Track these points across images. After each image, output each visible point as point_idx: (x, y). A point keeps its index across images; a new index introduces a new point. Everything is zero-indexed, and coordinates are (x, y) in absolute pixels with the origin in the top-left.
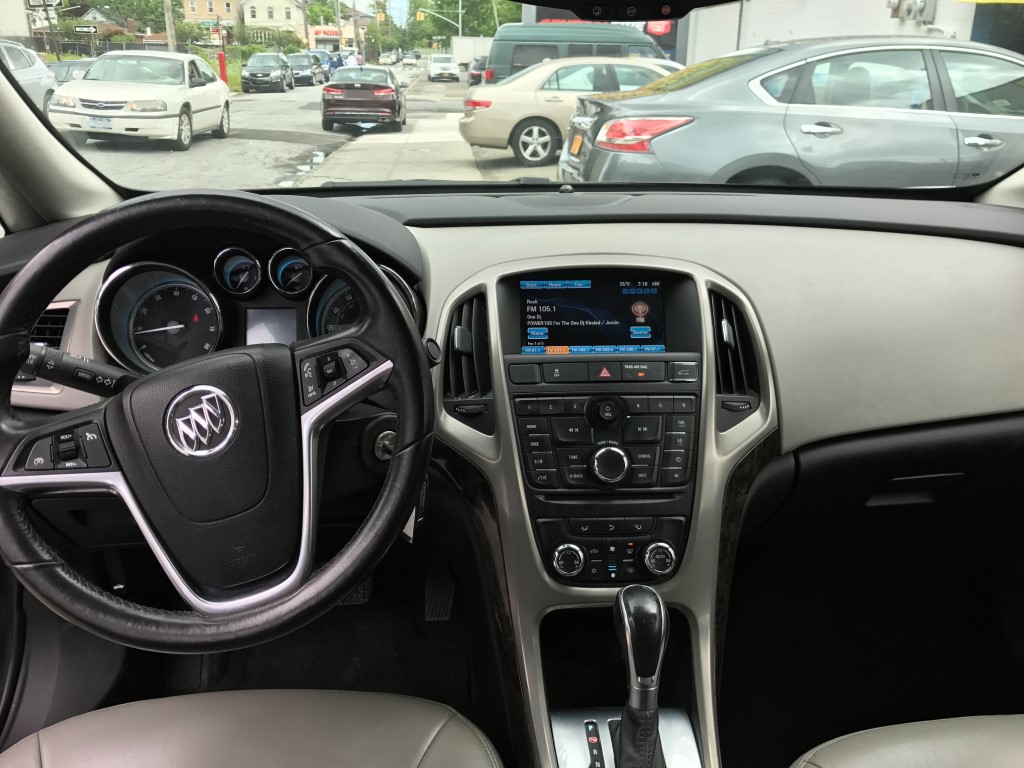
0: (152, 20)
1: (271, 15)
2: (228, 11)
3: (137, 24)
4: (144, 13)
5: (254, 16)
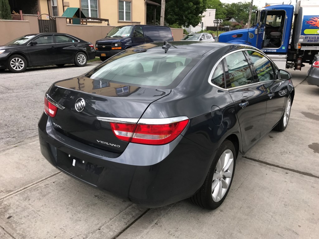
3: (244, 22)
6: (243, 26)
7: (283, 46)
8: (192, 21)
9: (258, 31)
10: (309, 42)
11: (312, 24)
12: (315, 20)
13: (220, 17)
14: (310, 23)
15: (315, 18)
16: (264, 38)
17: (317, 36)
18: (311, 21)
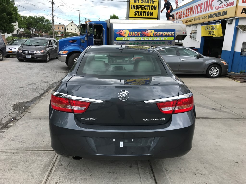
0: (45, 30)
1: (72, 29)
2: (62, 29)
3: (42, 31)
4: (43, 29)
5: (68, 30)
6: (42, 34)
8: (8, 28)
9: (87, 38)
11: (120, 34)
12: (121, 32)
13: (23, 26)
14: (119, 34)
16: (94, 43)
17: (123, 42)
18: (119, 32)
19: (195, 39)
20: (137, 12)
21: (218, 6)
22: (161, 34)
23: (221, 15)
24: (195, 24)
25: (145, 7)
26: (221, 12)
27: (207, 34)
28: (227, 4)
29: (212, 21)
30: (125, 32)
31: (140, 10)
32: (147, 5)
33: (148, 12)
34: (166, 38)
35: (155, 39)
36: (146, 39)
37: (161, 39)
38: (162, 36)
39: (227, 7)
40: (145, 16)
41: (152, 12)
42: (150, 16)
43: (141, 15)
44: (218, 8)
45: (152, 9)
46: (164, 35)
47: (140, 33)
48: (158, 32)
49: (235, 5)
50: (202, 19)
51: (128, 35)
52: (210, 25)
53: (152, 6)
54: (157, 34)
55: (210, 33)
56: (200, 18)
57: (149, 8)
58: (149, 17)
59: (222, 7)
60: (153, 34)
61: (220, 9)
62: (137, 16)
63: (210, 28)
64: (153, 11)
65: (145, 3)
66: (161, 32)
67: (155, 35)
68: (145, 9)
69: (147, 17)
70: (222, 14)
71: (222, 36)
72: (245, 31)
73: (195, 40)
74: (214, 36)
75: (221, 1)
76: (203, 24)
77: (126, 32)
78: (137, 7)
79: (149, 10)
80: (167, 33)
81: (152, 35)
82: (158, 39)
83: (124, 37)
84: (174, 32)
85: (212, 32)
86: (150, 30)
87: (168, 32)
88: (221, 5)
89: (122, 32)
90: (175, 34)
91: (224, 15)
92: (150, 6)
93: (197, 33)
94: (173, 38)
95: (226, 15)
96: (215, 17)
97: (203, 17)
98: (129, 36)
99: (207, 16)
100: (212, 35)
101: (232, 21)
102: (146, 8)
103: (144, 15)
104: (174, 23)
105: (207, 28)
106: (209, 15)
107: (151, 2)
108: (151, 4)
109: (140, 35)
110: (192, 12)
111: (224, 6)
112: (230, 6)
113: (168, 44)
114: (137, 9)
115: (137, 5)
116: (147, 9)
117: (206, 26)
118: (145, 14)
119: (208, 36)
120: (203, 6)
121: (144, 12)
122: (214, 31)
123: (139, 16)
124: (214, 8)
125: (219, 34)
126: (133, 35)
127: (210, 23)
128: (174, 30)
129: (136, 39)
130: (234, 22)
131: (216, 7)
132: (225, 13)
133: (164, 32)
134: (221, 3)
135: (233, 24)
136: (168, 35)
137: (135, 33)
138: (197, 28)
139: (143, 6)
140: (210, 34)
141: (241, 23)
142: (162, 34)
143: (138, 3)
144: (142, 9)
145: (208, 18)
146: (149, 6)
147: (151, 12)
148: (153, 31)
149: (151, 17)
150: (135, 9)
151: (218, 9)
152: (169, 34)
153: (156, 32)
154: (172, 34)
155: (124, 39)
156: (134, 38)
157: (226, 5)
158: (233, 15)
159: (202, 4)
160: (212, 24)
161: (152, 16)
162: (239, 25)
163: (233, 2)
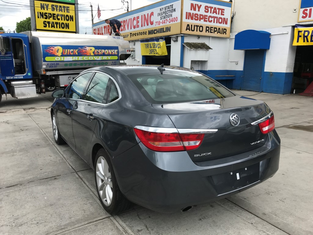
7: (28, 72)
10: (50, 68)
12: (51, 49)
14: (49, 52)
15: (51, 48)
16: (14, 65)
17: (55, 63)
18: (48, 50)
19: (135, 58)
20: (47, 23)
21: (159, 21)
22: (102, 52)
23: (164, 32)
24: (132, 41)
25: (57, 16)
26: (164, 28)
27: (147, 53)
28: (170, 19)
29: (154, 38)
30: (57, 49)
31: (51, 20)
32: (60, 15)
33: (63, 23)
34: (109, 58)
35: (96, 58)
36: (85, 58)
37: (104, 59)
38: (104, 55)
39: (170, 22)
40: (58, 29)
41: (68, 24)
42: (66, 28)
43: (53, 28)
44: (159, 23)
45: (68, 20)
46: (106, 54)
47: (77, 51)
48: (99, 50)
49: (179, 21)
50: (141, 35)
51: (62, 53)
52: (151, 43)
53: (67, 16)
54: (98, 52)
55: (151, 51)
56: (138, 34)
57: (63, 18)
58: (65, 30)
59: (165, 23)
60: (94, 52)
61: (161, 25)
62: (47, 28)
63: (152, 45)
64: (69, 22)
65: (57, 11)
66: (102, 50)
67: (96, 53)
68: (59, 19)
69: (61, 29)
70: (165, 30)
71: (166, 54)
72: (192, 49)
73: (135, 60)
74: (157, 55)
75: (162, 16)
76: (142, 41)
77: (59, 49)
78: (47, 16)
79: (63, 21)
80: (109, 50)
81: (92, 54)
82: (99, 58)
83: (57, 56)
84: (117, 50)
85: (154, 50)
86: (89, 48)
87: (111, 50)
88: (162, 20)
89: (53, 50)
90: (118, 52)
91: (168, 31)
92: (64, 15)
93: (135, 51)
94: (116, 58)
95: (170, 31)
96: (157, 33)
97: (141, 32)
98: (63, 55)
99: (146, 32)
100: (154, 53)
101: (177, 39)
102: (59, 17)
103: (57, 27)
104: (115, 39)
105: (148, 46)
106: (149, 31)
107: (66, 11)
108: (66, 14)
109: (78, 53)
110: (126, 27)
111: (166, 21)
112: (173, 22)
113: (112, 65)
114: (46, 18)
115: (46, 13)
116: (60, 19)
117: (146, 43)
118: (58, 25)
119: (148, 54)
120: (140, 20)
121: (57, 23)
122: (157, 49)
123: (50, 29)
124: (154, 23)
125: (163, 53)
126: (68, 54)
127: (152, 40)
128: (116, 48)
129: (73, 58)
130: (180, 39)
131: (156, 22)
132: (168, 29)
133: (106, 50)
134: (162, 17)
135: (178, 41)
136: (110, 54)
137: (71, 50)
138: (134, 45)
139: (54, 14)
140: (151, 53)
141: (187, 40)
142: (104, 52)
143: (47, 10)
144: (54, 19)
145: (149, 34)
146: (62, 15)
147: (66, 23)
148: (93, 49)
149: (67, 30)
150: (43, 18)
151: (159, 25)
152: (112, 52)
153: (97, 49)
154: (115, 53)
155: (57, 59)
156: (69, 57)
157: (169, 21)
158: (179, 32)
159: (138, 17)
160: (154, 41)
161: (68, 28)
162: (185, 43)
163: (177, 17)
